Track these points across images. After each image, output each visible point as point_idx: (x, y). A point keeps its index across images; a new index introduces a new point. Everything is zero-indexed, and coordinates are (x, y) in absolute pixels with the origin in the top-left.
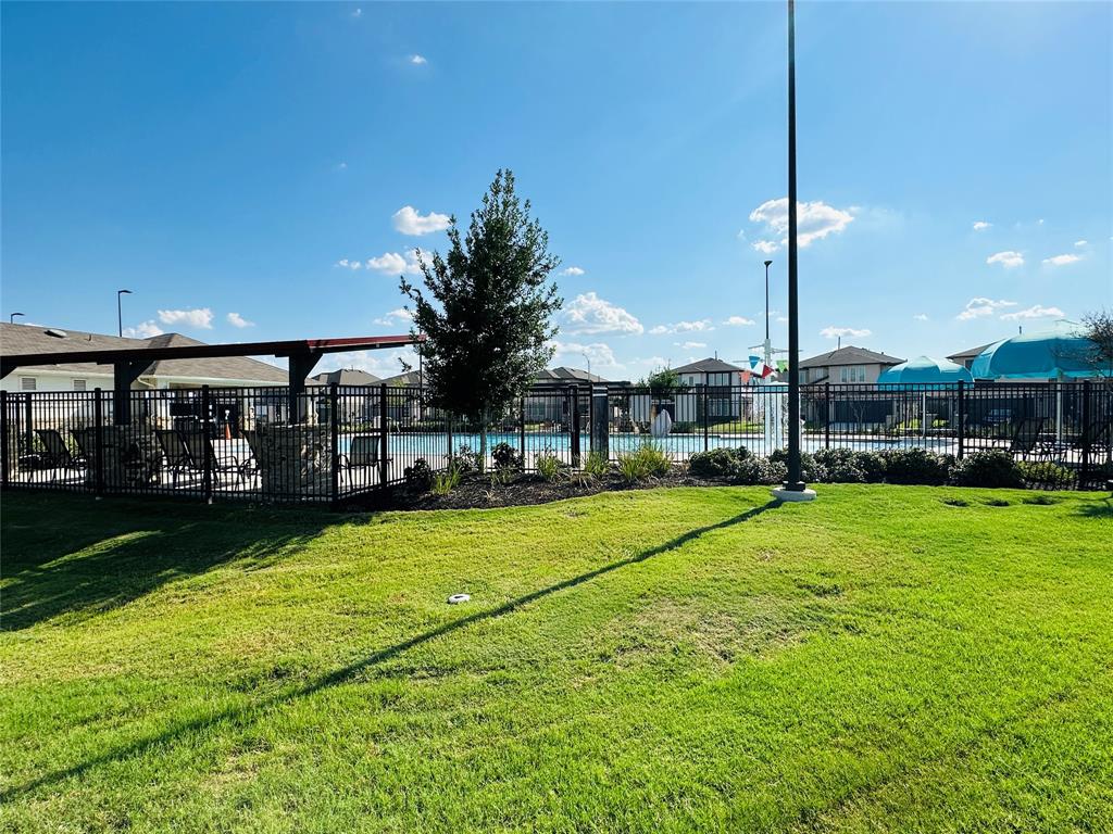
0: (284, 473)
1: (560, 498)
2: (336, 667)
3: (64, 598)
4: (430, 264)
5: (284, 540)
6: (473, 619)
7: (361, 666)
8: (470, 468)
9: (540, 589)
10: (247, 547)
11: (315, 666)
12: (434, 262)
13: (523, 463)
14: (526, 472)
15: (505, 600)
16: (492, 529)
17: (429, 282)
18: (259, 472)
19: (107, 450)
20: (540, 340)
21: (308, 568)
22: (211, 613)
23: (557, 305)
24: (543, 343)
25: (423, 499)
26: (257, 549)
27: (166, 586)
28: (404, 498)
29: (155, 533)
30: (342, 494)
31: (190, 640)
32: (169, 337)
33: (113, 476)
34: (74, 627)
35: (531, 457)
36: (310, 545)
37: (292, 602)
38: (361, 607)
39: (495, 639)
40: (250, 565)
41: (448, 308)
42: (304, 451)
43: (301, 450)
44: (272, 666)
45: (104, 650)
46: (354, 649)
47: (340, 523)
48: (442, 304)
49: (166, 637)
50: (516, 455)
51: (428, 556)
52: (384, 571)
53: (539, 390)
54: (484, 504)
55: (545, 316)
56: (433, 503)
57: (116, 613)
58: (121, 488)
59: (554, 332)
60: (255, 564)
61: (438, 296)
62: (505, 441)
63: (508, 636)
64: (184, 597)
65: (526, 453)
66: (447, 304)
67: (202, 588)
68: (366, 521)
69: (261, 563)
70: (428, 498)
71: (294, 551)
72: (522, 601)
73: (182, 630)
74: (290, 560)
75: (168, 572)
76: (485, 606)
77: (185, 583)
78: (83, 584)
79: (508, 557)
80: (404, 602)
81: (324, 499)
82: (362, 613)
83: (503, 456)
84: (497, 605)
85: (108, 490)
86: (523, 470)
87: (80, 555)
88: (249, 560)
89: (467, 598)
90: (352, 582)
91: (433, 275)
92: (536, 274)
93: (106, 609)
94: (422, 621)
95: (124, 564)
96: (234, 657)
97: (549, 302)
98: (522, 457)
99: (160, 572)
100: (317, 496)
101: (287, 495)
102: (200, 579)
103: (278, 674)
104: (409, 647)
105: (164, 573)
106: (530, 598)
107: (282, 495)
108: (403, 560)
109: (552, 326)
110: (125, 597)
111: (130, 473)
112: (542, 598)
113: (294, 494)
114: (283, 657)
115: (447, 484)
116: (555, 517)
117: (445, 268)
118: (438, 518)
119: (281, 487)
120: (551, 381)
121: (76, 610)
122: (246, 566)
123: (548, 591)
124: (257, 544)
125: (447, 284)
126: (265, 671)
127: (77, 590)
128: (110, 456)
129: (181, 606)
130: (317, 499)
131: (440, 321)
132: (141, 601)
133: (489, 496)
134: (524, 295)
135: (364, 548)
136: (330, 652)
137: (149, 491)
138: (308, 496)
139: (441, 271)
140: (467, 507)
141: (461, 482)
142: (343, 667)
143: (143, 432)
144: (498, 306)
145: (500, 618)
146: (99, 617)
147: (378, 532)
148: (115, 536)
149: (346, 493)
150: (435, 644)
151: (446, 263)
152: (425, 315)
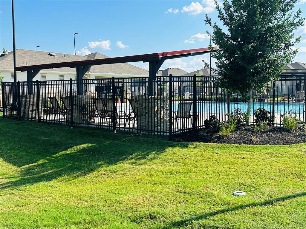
0: (147, 120)
1: (298, 142)
2: (178, 219)
3: (63, 170)
4: (222, 6)
5: (148, 153)
6: (249, 206)
7: (190, 220)
8: (241, 122)
9: (289, 195)
10: (132, 154)
11: (168, 216)
12: (224, 4)
13: (273, 120)
14: (275, 125)
15: (267, 198)
16: (256, 157)
17: (221, 17)
18: (136, 119)
19: (75, 106)
20: (288, 45)
21: (160, 168)
22: (119, 184)
23: (300, 23)
24: (290, 47)
25: (215, 137)
26: (137, 156)
27: (100, 169)
28: (205, 136)
29: (94, 145)
30: (174, 132)
31: (112, 195)
32: (94, 54)
33: (77, 118)
34: (67, 183)
35: (279, 116)
36: (160, 156)
37: (154, 183)
38: (187, 190)
39: (263, 219)
40: (134, 163)
41: (231, 30)
42: (156, 109)
43: (155, 109)
44: (149, 213)
45: (79, 194)
46: (186, 211)
47: (174, 146)
48: (228, 28)
49: (102, 192)
50: (269, 115)
51: (220, 168)
52: (197, 173)
53: (285, 76)
54: (250, 142)
55: (292, 31)
56: (220, 140)
57: (82, 178)
58: (80, 124)
59: (298, 40)
60: (136, 163)
61: (226, 24)
62: (262, 107)
63: (270, 219)
64: (107, 175)
65: (275, 114)
66: (231, 28)
67: (115, 172)
68: (186, 146)
69: (138, 163)
70: (217, 137)
71: (153, 158)
72: (278, 200)
73: (109, 190)
74: (151, 162)
75: (100, 163)
76: (255, 200)
77: (108, 168)
78: (69, 165)
79: (267, 174)
80: (209, 191)
81: (165, 134)
82: (188, 193)
83: (261, 115)
84: (263, 200)
85: (75, 124)
86: (273, 124)
87: (67, 152)
88: (133, 161)
89: (244, 193)
90: (182, 176)
91: (223, 11)
92: (287, 5)
93: (78, 176)
94: (220, 202)
95: (83, 158)
96: (131, 206)
97: (295, 22)
98: (273, 117)
99: (97, 162)
100: (162, 132)
101: (149, 131)
102: (113, 167)
103: (151, 217)
104: (214, 215)
105: (99, 163)
106: (283, 199)
107: (146, 130)
108: (206, 169)
109: (296, 37)
110: (85, 172)
111: (84, 117)
112: (291, 200)
113: (152, 131)
114: (153, 210)
115: (228, 129)
116: (296, 153)
117: (230, 7)
118: (224, 148)
119: (146, 127)
120: (289, 71)
121: (67, 176)
122: (132, 163)
123: (294, 196)
124: (136, 153)
125: (231, 16)
126: (145, 215)
127: (67, 167)
128: (76, 109)
129: (106, 179)
130: (162, 133)
131: (227, 38)
132: (91, 175)
133: (253, 138)
134: (279, 19)
135: (186, 160)
136: (174, 210)
137: (91, 126)
138: (158, 132)
139: (228, 9)
140: (240, 143)
141: (236, 129)
142: (181, 219)
143: (88, 99)
144: (262, 27)
145: (265, 208)
146: (76, 180)
147: (192, 153)
148: (79, 145)
149: (176, 132)
150: (228, 216)
151: (231, 3)
152: (218, 35)
